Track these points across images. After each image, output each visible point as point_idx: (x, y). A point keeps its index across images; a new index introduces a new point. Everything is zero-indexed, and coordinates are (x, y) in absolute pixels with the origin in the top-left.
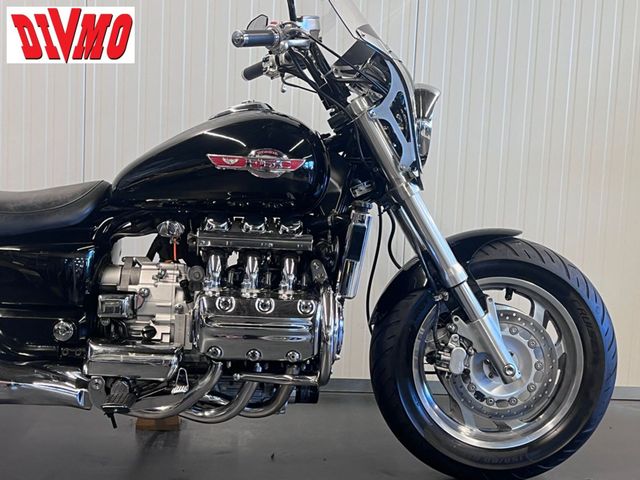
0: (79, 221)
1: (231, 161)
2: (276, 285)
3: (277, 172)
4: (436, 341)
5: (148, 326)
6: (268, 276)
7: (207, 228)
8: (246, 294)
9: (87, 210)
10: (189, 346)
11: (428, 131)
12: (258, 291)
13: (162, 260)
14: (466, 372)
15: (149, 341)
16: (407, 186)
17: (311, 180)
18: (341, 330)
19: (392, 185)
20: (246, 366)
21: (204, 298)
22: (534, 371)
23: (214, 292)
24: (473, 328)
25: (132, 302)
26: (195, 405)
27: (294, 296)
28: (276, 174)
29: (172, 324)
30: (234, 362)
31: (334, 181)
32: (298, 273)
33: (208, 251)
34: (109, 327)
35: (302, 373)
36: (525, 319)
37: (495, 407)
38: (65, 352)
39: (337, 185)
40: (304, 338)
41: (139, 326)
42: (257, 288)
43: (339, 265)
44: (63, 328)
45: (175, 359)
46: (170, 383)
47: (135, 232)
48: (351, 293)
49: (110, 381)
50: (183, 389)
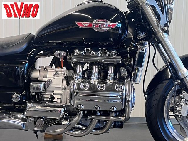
0: (21, 51)
1: (86, 25)
2: (105, 78)
3: (105, 29)
5: (51, 96)
6: (102, 75)
7: (75, 54)
9: (24, 46)
10: (68, 104)
11: (172, 10)
12: (98, 81)
13: (56, 67)
15: (52, 102)
16: (162, 34)
17: (120, 32)
18: (134, 97)
19: (155, 34)
20: (94, 113)
21: (75, 84)
23: (79, 81)
25: (44, 85)
26: (71, 129)
27: (113, 83)
28: (105, 30)
29: (61, 95)
30: (88, 111)
31: (130, 33)
32: (115, 72)
33: (76, 64)
34: (35, 96)
35: (117, 116)
38: (17, 106)
39: (131, 34)
40: (118, 101)
41: (47, 95)
42: (98, 79)
43: (133, 69)
44: (16, 97)
45: (63, 109)
46: (61, 120)
47: (44, 55)
48: (137, 81)
49: (36, 119)
50: (67, 122)
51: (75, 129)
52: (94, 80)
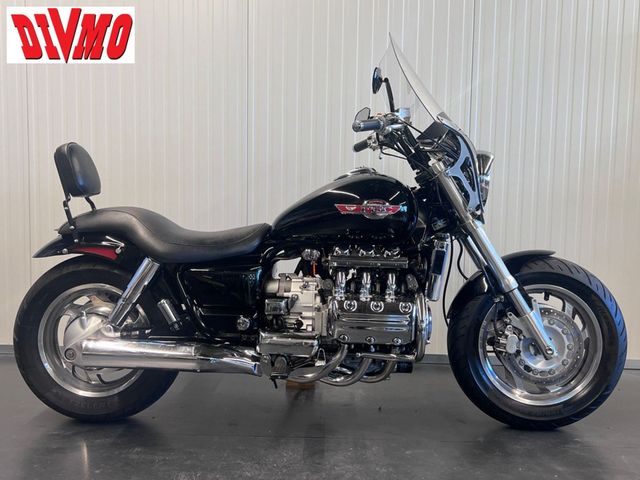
0: (251, 251)
1: (351, 208)
2: (383, 292)
4: (495, 329)
5: (297, 320)
6: (378, 287)
7: (335, 254)
8: (363, 299)
9: (256, 243)
10: (325, 334)
11: (487, 183)
12: (371, 297)
13: (305, 275)
14: (518, 352)
15: (298, 330)
16: (473, 222)
17: (405, 219)
18: (430, 323)
19: (461, 221)
20: (365, 348)
21: (335, 301)
22: (567, 350)
23: (341, 298)
24: (523, 320)
25: (287, 303)
26: (330, 374)
27: (396, 299)
28: (381, 216)
29: (313, 319)
30: (357, 345)
31: (421, 218)
32: (399, 283)
33: (336, 270)
34: (272, 320)
35: (403, 353)
36: (559, 314)
37: (538, 376)
38: (244, 338)
39: (423, 223)
40: (405, 329)
41: (292, 320)
42: (370, 294)
43: (428, 278)
44: (243, 322)
45: (316, 342)
46: (313, 359)
47: (287, 257)
48: (435, 297)
49: (274, 357)
50: (322, 363)
51: (335, 374)
52: (365, 296)
